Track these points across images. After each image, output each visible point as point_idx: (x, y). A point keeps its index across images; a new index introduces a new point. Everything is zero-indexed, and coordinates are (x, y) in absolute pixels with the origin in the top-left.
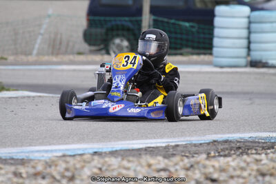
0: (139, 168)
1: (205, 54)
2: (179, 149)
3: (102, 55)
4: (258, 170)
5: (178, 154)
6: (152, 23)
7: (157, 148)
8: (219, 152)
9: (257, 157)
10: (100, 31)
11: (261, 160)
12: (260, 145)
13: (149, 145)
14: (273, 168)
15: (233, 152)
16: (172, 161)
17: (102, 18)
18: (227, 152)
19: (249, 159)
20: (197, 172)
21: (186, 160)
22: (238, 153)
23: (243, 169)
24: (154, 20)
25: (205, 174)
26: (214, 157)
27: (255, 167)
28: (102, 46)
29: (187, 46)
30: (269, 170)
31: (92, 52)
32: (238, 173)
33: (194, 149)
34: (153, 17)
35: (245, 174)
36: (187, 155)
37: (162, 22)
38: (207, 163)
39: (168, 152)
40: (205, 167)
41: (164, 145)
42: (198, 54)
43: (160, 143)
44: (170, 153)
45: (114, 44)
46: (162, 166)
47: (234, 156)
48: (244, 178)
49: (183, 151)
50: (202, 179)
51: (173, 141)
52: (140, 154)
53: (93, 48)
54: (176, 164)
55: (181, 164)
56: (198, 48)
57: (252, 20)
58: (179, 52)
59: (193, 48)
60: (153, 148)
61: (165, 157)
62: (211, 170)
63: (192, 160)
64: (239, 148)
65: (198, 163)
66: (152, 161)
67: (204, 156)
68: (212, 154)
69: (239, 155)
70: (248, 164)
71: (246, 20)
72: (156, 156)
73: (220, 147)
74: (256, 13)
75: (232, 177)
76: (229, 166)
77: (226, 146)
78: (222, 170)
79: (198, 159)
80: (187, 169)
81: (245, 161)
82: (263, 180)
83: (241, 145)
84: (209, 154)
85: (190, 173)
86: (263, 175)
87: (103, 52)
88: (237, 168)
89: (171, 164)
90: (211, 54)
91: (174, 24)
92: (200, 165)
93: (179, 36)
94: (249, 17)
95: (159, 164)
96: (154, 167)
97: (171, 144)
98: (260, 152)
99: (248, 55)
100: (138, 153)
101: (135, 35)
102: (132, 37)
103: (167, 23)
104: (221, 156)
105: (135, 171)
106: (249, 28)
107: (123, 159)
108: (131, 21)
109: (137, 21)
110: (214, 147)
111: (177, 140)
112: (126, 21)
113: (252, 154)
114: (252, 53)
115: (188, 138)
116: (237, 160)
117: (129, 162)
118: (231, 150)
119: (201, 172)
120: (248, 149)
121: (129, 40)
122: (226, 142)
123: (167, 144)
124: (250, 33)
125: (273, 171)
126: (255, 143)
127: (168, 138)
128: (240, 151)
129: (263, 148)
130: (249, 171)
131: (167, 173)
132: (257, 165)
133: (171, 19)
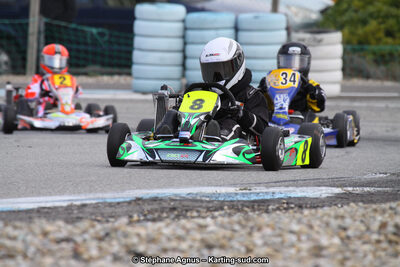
0: (29, 238)
1: (120, 74)
2: (87, 210)
4: (203, 241)
5: (87, 218)
6: (43, 28)
7: (55, 208)
8: (145, 215)
9: (201, 221)
11: (206, 226)
12: (204, 205)
13: (43, 205)
14: (224, 237)
15: (165, 215)
16: (78, 228)
18: (156, 215)
19: (189, 225)
20: (114, 243)
21: (99, 227)
22: (172, 216)
23: (180, 239)
24: (46, 24)
25: (126, 246)
26: (139, 221)
27: (198, 236)
29: (94, 62)
30: (218, 240)
32: (174, 244)
33: (109, 210)
34: (44, 20)
35: (184, 246)
36: (99, 218)
37: (59, 26)
38: (129, 229)
39: (71, 214)
40: (126, 235)
41: (65, 204)
42: (111, 74)
43: (59, 201)
44: (74, 216)
46: (64, 234)
47: (168, 221)
48: (182, 251)
49: (92, 214)
50: (122, 253)
51: (78, 199)
52: (30, 218)
54: (85, 232)
55: (92, 231)
56: (111, 65)
57: (188, 25)
58: (82, 70)
59: (103, 64)
60: (49, 208)
61: (67, 221)
62: (135, 240)
63: (109, 225)
64: (174, 209)
65: (116, 230)
66: (49, 228)
67: (125, 220)
68: (135, 217)
69: (173, 219)
70: (188, 231)
71: (180, 25)
72: (54, 219)
73: (147, 207)
74: (194, 16)
75: (165, 250)
76: (161, 234)
77: (155, 206)
78: (151, 240)
79: (116, 224)
80: (101, 239)
81: (184, 228)
82: (209, 254)
83: (177, 204)
84: (131, 217)
85: (104, 245)
86: (210, 247)
88: (172, 237)
89: (77, 231)
90: (130, 74)
91: (75, 30)
92: (119, 233)
93: (82, 47)
94: (184, 21)
95: (60, 231)
96: (51, 236)
97: (75, 203)
98: (203, 214)
99: (184, 76)
100: (28, 215)
101: (17, 45)
102: (14, 49)
103: (66, 28)
104: (148, 220)
105: (24, 241)
106: (184, 37)
107: (6, 225)
108: (13, 25)
109: (20, 24)
110: (138, 207)
111: (83, 197)
112: (5, 25)
113: (193, 217)
114: (188, 73)
115: (100, 195)
116: (173, 226)
117: (15, 228)
118: (162, 212)
119: (120, 244)
120: (187, 211)
121: (9, 53)
122: (155, 199)
123: (69, 203)
124: (185, 44)
125: (224, 242)
126: (197, 201)
127: (70, 194)
128: (176, 213)
129: (208, 209)
130: (189, 242)
131: (72, 245)
132: (201, 233)
133: (71, 22)
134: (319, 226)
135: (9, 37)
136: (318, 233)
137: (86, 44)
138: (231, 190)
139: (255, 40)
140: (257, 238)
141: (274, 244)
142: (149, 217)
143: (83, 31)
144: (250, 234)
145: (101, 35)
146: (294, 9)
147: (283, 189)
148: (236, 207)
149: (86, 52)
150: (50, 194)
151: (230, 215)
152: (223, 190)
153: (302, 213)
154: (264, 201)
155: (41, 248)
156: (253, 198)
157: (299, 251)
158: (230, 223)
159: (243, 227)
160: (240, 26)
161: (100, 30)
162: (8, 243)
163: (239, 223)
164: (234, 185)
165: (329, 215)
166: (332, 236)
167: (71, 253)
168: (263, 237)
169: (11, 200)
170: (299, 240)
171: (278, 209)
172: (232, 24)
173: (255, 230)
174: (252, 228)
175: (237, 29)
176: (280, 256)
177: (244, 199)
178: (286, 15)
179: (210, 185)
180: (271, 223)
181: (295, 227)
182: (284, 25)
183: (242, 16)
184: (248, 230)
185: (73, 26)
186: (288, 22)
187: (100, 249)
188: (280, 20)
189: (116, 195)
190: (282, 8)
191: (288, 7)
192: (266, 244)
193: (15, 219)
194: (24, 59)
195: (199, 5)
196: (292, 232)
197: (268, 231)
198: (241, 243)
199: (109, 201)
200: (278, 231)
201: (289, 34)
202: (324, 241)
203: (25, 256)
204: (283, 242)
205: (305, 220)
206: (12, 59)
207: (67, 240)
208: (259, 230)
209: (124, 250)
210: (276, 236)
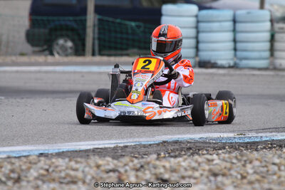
0: (87, 169)
2: (128, 150)
3: (46, 55)
4: (210, 170)
5: (127, 156)
6: (96, 22)
7: (106, 148)
8: (169, 153)
9: (209, 157)
10: (43, 31)
11: (213, 160)
12: (211, 145)
13: (96, 146)
14: (225, 168)
15: (183, 153)
16: (121, 162)
17: (45, 18)
18: (177, 153)
19: (200, 159)
20: (147, 172)
21: (136, 161)
22: (189, 154)
23: (194, 169)
24: (99, 20)
25: (155, 174)
26: (164, 157)
27: (207, 167)
28: (45, 47)
29: (134, 47)
30: (221, 170)
31: (35, 53)
32: (190, 173)
33: (143, 150)
34: (100, 17)
35: (197, 174)
36: (136, 156)
37: (108, 21)
38: (158, 163)
39: (116, 153)
40: (155, 167)
41: (112, 146)
43: (108, 144)
44: (119, 154)
45: (57, 44)
46: (111, 166)
47: (185, 157)
48: (195, 178)
49: (132, 153)
50: (153, 180)
51: (121, 142)
52: (88, 156)
53: (37, 49)
54: (125, 165)
57: (200, 19)
58: (125, 52)
59: (140, 48)
60: (101, 149)
61: (114, 158)
62: (162, 170)
63: (144, 160)
64: (190, 149)
65: (148, 163)
66: (100, 162)
67: (155, 156)
68: (162, 155)
69: (190, 156)
70: (199, 164)
71: (193, 20)
72: (104, 157)
73: (170, 148)
74: (204, 12)
75: (183, 178)
76: (180, 166)
77: (177, 147)
78: (173, 171)
79: (149, 159)
80: (137, 170)
81: (196, 161)
82: (216, 180)
83: (192, 145)
84: (159, 155)
85: (140, 174)
86: (215, 175)
87: (47, 52)
88: (188, 168)
89: (120, 164)
91: (120, 24)
92: (151, 165)
93: (125, 36)
94: (197, 16)
95: (108, 164)
96: (102, 168)
97: (119, 145)
98: (211, 152)
99: (197, 55)
100: (86, 154)
101: (79, 35)
102: (76, 37)
103: (113, 22)
104: (172, 157)
105: (83, 172)
106: (197, 27)
107: (70, 160)
108: (75, 21)
109: (81, 20)
110: (164, 148)
111: (125, 141)
112: (70, 21)
113: (203, 154)
114: (200, 53)
115: (137, 140)
116: (189, 160)
117: (77, 162)
118: (182, 151)
119: (151, 173)
120: (199, 150)
121: (73, 41)
122: (176, 142)
123: (115, 145)
124: (198, 32)
125: (225, 171)
126: (206, 143)
127: (116, 139)
128: (191, 151)
129: (214, 149)
130: (201, 172)
131: (117, 174)
132: (209, 165)
133: (116, 18)
135: (73, 30)
137: (127, 33)
138: (231, 135)
139: (248, 29)
140: (249, 169)
141: (262, 172)
142: (172, 154)
143: (125, 25)
144: (244, 166)
145: (138, 27)
146: (276, 7)
147: (268, 134)
148: (234, 147)
149: (128, 39)
150: (102, 139)
151: (230, 152)
152: (225, 135)
153: (282, 151)
154: (254, 143)
155: (95, 176)
156: (247, 140)
157: (279, 177)
158: (229, 158)
159: (239, 160)
160: (237, 19)
161: (137, 23)
162: (72, 173)
163: (236, 158)
164: (233, 131)
167: (116, 180)
168: (253, 168)
169: (74, 143)
170: (279, 169)
171: (265, 148)
172: (231, 18)
173: (248, 162)
174: (245, 161)
175: (234, 21)
176: (266, 181)
177: (241, 141)
178: (270, 11)
179: (216, 132)
180: (259, 157)
181: (277, 161)
182: (268, 18)
183: (239, 12)
184: (243, 163)
185: (118, 21)
186: (271, 16)
187: (137, 177)
188: (265, 14)
189: (148, 139)
190: (267, 6)
191: (272, 5)
192: (255, 172)
193: (77, 157)
194: (84, 45)
195: (208, 5)
196: (274, 164)
197: (257, 163)
198: (238, 173)
199: (143, 143)
200: (264, 164)
201: (272, 25)
203: (84, 182)
204: (268, 171)
205: (284, 156)
206: (75, 44)
207: (113, 171)
208: (251, 162)
209: (154, 177)
210: (263, 167)
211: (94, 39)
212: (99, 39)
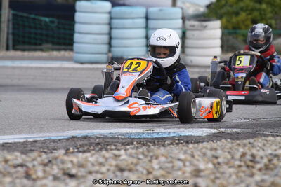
1: (65, 50)
2: (37, 144)
4: (117, 166)
5: (37, 150)
6: (11, 17)
7: (15, 143)
8: (78, 148)
9: (116, 152)
11: (119, 156)
12: (120, 141)
13: (6, 141)
14: (132, 163)
15: (92, 148)
16: (29, 157)
18: (86, 148)
19: (107, 154)
20: (55, 167)
21: (44, 156)
22: (97, 149)
23: (101, 164)
24: (13, 15)
25: (63, 169)
26: (73, 152)
27: (114, 163)
29: (47, 42)
30: (128, 165)
32: (97, 168)
33: (53, 145)
34: (15, 12)
35: (104, 169)
36: (45, 150)
37: (22, 16)
38: (65, 158)
39: (26, 148)
40: (63, 162)
41: (22, 141)
42: (59, 50)
43: (18, 138)
44: (28, 149)
46: (19, 161)
47: (93, 152)
48: (102, 173)
49: (40, 148)
50: (60, 175)
51: (31, 137)
54: (34, 160)
56: (59, 44)
57: (113, 16)
58: (38, 47)
59: (53, 43)
60: (11, 143)
61: (22, 153)
62: (70, 165)
63: (53, 155)
64: (99, 144)
65: (56, 158)
66: (9, 157)
67: (63, 151)
68: (71, 150)
69: (98, 151)
70: (106, 159)
71: (107, 16)
72: (13, 151)
73: (79, 143)
74: (117, 9)
75: (90, 173)
76: (88, 161)
77: (86, 142)
78: (81, 166)
79: (57, 155)
80: (45, 165)
81: (104, 157)
82: (122, 176)
83: (101, 141)
84: (67, 150)
85: (47, 169)
86: (122, 170)
88: (95, 164)
89: (28, 159)
90: (72, 50)
91: (34, 19)
92: (59, 160)
93: (39, 31)
94: (110, 13)
95: (16, 159)
96: (10, 163)
97: (29, 140)
98: (119, 148)
99: (110, 51)
103: (28, 17)
104: (80, 152)
106: (110, 24)
110: (73, 143)
111: (35, 136)
113: (111, 150)
114: (113, 49)
115: (48, 135)
116: (96, 156)
118: (90, 146)
119: (58, 168)
120: (107, 145)
122: (85, 137)
123: (25, 140)
124: (111, 28)
125: (132, 166)
126: (115, 138)
127: (26, 133)
128: (100, 146)
129: (123, 144)
130: (107, 167)
131: (24, 169)
132: (116, 160)
133: (30, 14)
134: (199, 156)
136: (198, 160)
137: (41, 29)
138: (140, 131)
139: (160, 26)
140: (155, 164)
141: (167, 168)
143: (39, 20)
144: (150, 161)
145: (52, 22)
146: (188, 5)
147: (176, 130)
148: (142, 142)
149: (42, 34)
150: (12, 134)
151: (137, 148)
153: (188, 147)
154: (162, 139)
155: (2, 170)
156: (155, 136)
157: (184, 173)
158: (136, 153)
159: (146, 156)
160: (150, 16)
161: (51, 19)
163: (143, 153)
164: (142, 127)
165: (207, 148)
166: (207, 163)
167: (24, 175)
168: (159, 163)
170: (185, 165)
171: (172, 144)
172: (144, 15)
173: (154, 157)
174: (152, 157)
175: (147, 18)
176: (171, 176)
177: (149, 137)
178: (182, 8)
179: (125, 127)
180: (165, 153)
181: (182, 156)
182: (180, 16)
183: (151, 10)
184: (149, 158)
186: (183, 13)
187: (44, 172)
188: (177, 12)
191: (183, 2)
192: (161, 168)
195: (122, 2)
196: (179, 160)
197: (163, 159)
198: (144, 168)
199: (53, 138)
200: (169, 160)
201: (184, 22)
202: (202, 166)
204: (173, 167)
205: (189, 152)
207: (21, 165)
208: (157, 158)
209: (61, 172)
210: (168, 162)
211: (8, 34)
212: (13, 34)
